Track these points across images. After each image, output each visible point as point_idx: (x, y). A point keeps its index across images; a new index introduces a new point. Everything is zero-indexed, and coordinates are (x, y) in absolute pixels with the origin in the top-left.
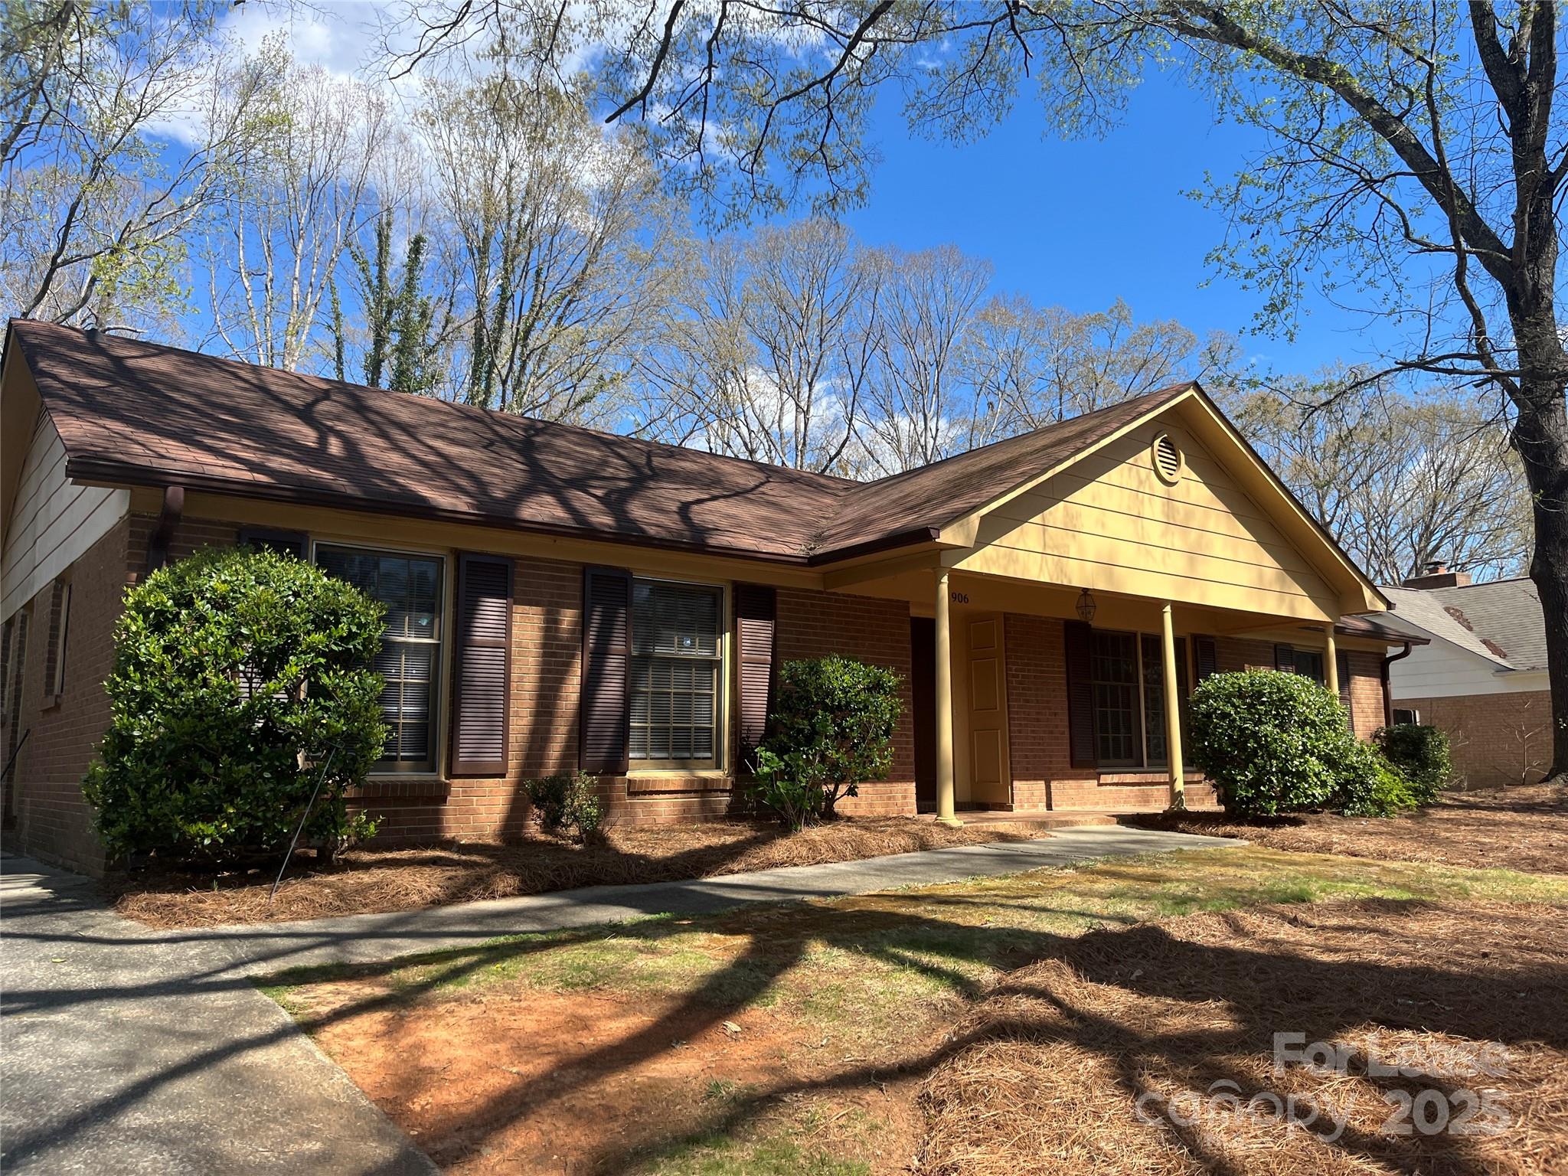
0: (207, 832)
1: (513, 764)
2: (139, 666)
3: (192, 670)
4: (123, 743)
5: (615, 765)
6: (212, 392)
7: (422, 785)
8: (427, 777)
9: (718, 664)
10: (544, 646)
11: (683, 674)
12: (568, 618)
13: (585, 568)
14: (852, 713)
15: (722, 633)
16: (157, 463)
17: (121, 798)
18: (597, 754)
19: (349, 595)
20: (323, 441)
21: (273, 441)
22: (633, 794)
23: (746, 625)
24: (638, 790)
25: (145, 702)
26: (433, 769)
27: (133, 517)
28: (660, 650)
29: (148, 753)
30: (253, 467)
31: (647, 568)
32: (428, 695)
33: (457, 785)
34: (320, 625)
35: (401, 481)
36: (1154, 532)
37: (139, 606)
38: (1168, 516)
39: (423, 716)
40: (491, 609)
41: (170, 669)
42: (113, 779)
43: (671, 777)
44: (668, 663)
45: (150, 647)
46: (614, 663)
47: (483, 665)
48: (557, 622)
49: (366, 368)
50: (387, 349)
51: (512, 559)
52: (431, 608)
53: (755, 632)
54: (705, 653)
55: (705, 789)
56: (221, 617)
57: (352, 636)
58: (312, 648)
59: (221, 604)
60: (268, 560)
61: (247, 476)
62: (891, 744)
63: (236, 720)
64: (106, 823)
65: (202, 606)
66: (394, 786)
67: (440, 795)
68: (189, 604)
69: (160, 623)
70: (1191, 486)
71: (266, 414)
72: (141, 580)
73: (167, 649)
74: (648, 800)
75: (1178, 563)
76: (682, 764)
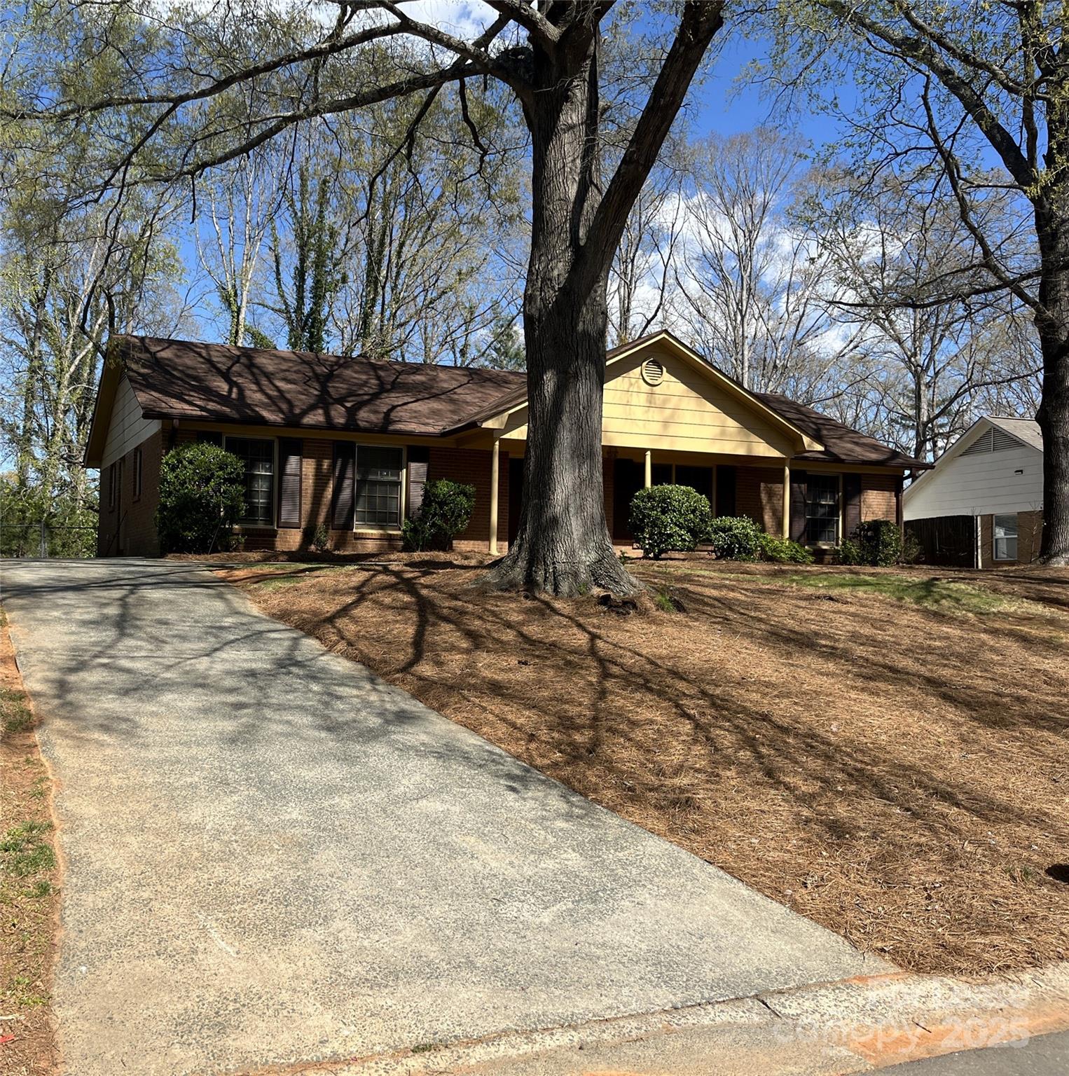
0: (190, 535)
1: (303, 524)
2: (168, 483)
3: (183, 484)
4: (164, 507)
5: (348, 526)
6: (188, 368)
7: (267, 530)
8: (269, 527)
9: (400, 483)
10: (316, 475)
11: (383, 488)
12: (326, 464)
13: (335, 442)
14: (447, 505)
15: (401, 470)
16: (171, 411)
17: (164, 524)
18: (340, 521)
19: (232, 458)
20: (230, 391)
21: (210, 393)
22: (356, 539)
23: (413, 465)
24: (360, 537)
25: (170, 493)
26: (272, 524)
27: (163, 430)
28: (372, 477)
29: (172, 509)
30: (202, 409)
31: (362, 441)
32: (269, 495)
33: (280, 531)
34: (221, 469)
35: (257, 409)
36: (639, 413)
37: (167, 463)
38: (650, 403)
39: (268, 503)
40: (293, 461)
41: (177, 484)
42: (162, 518)
43: (375, 532)
44: (375, 483)
45: (170, 477)
46: (347, 482)
47: (290, 483)
48: (322, 465)
49: (295, 278)
50: (308, 263)
51: (301, 439)
52: (270, 461)
53: (418, 469)
54: (395, 478)
55: (390, 538)
56: (191, 467)
57: (232, 473)
58: (218, 477)
59: (190, 462)
60: (205, 446)
61: (199, 413)
62: (468, 518)
63: (196, 500)
64: (160, 532)
65: (185, 463)
66: (256, 530)
67: (274, 534)
68: (181, 462)
69: (173, 469)
70: (671, 385)
71: (210, 377)
72: (167, 453)
73: (176, 477)
74: (363, 541)
75: (656, 428)
76: (381, 528)
